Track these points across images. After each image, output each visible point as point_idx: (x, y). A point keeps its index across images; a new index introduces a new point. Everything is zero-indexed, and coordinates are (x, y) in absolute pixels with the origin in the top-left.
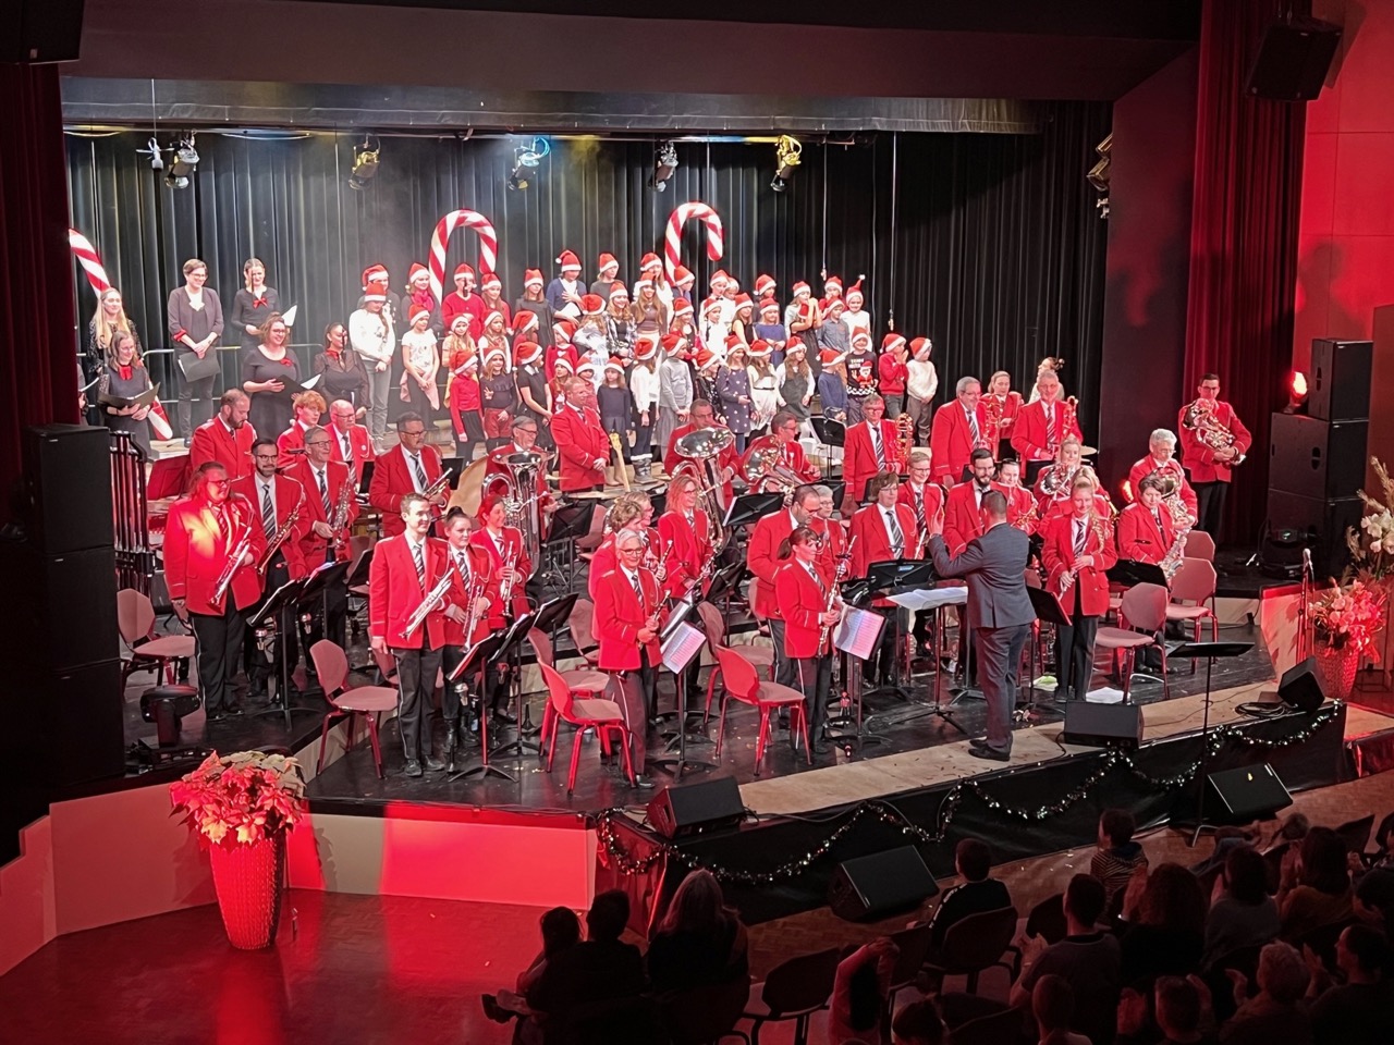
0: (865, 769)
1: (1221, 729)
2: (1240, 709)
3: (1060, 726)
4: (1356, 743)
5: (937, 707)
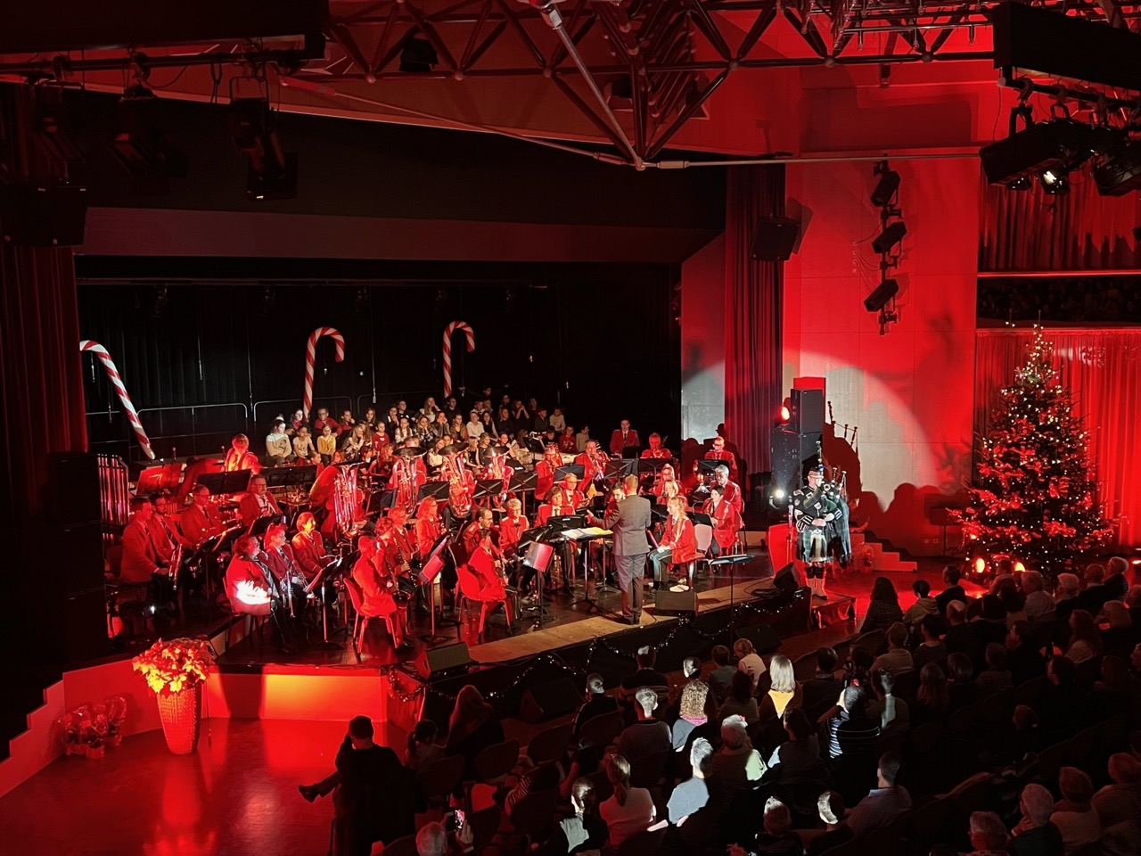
0: (543, 634)
1: (742, 604)
2: (753, 593)
3: (653, 605)
4: (817, 610)
5: (587, 597)
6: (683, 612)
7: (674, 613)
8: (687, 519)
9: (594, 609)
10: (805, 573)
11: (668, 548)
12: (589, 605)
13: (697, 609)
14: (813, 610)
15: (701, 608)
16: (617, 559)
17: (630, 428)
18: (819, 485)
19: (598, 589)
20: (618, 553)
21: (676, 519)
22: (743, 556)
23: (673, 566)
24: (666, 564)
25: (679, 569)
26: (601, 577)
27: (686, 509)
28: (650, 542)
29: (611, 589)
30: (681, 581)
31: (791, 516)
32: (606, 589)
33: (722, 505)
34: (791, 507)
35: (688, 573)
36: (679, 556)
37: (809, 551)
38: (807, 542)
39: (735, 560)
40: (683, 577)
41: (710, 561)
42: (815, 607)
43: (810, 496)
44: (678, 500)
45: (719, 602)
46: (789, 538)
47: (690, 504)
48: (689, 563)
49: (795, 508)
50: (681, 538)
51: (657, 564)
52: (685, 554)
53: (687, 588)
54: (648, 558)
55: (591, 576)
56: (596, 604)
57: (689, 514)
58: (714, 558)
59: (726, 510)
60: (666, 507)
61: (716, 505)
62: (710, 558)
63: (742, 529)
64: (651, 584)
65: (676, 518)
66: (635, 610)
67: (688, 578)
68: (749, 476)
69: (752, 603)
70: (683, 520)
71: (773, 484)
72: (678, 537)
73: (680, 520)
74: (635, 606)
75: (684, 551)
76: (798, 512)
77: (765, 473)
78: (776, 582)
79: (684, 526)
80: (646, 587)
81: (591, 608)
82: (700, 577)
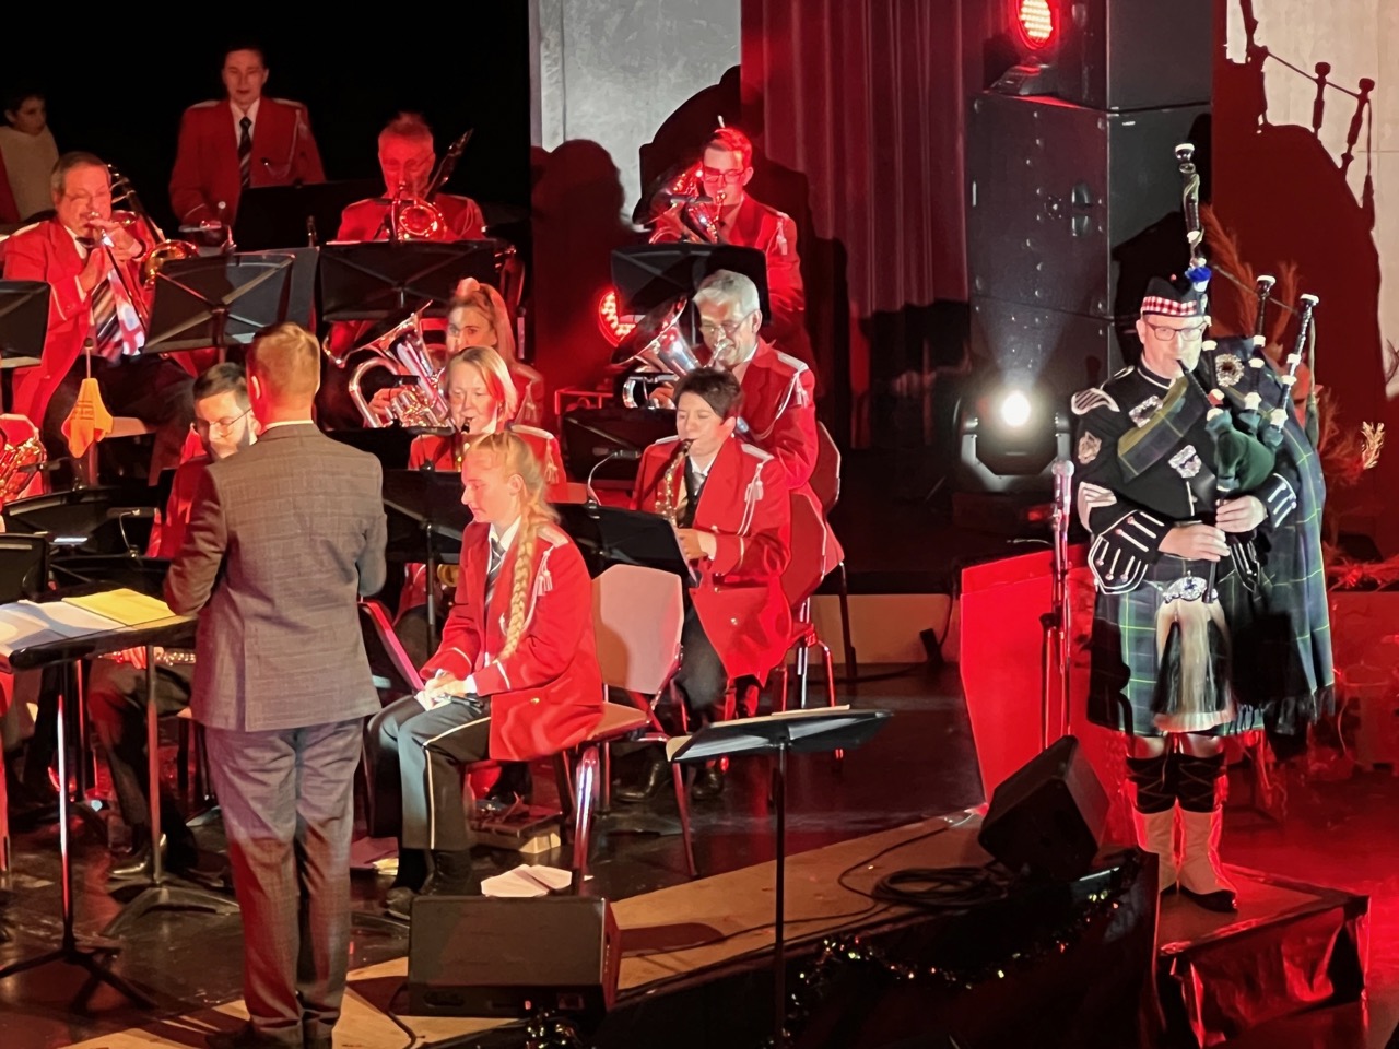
1: (829, 946)
2: (885, 892)
3: (399, 968)
4: (1184, 958)
5: (69, 939)
6: (545, 996)
7: (503, 998)
8: (560, 539)
9: (107, 996)
10: (1128, 789)
11: (469, 685)
12: (83, 974)
13: (614, 975)
14: (1165, 961)
15: (634, 972)
16: (214, 748)
17: (268, 92)
18: (1192, 365)
19: (125, 895)
20: (222, 717)
21: (505, 544)
22: (836, 715)
23: (495, 774)
24: (462, 767)
25: (526, 790)
26: (139, 840)
27: (554, 488)
28: (380, 660)
29: (192, 894)
30: (534, 846)
31: (1060, 515)
32: (164, 895)
33: (733, 467)
34: (1064, 471)
35: (568, 807)
36: (524, 724)
37: (1149, 682)
38: (1139, 641)
39: (795, 733)
40: (543, 827)
41: (673, 745)
42: (1174, 946)
43: (1149, 416)
44: (512, 450)
45: (718, 939)
46: (1054, 620)
47: (575, 467)
48: (576, 756)
49: (1082, 474)
50: (529, 635)
51: (413, 767)
52: (551, 713)
53: (561, 879)
54: (371, 739)
55: (89, 833)
56: (116, 970)
57: (571, 518)
58: (694, 727)
59: (755, 490)
60: (455, 484)
61: (701, 468)
62: (673, 730)
63: (831, 585)
64: (389, 866)
65: (504, 537)
66: (309, 991)
67: (567, 829)
68: (863, 322)
69: (877, 941)
70: (542, 545)
71: (975, 359)
72: (515, 628)
73: (530, 548)
74: (306, 972)
75: (548, 701)
76: (1096, 497)
77: (939, 304)
78: (989, 834)
79: (545, 575)
80: (364, 879)
81: (89, 989)
82: (625, 821)
